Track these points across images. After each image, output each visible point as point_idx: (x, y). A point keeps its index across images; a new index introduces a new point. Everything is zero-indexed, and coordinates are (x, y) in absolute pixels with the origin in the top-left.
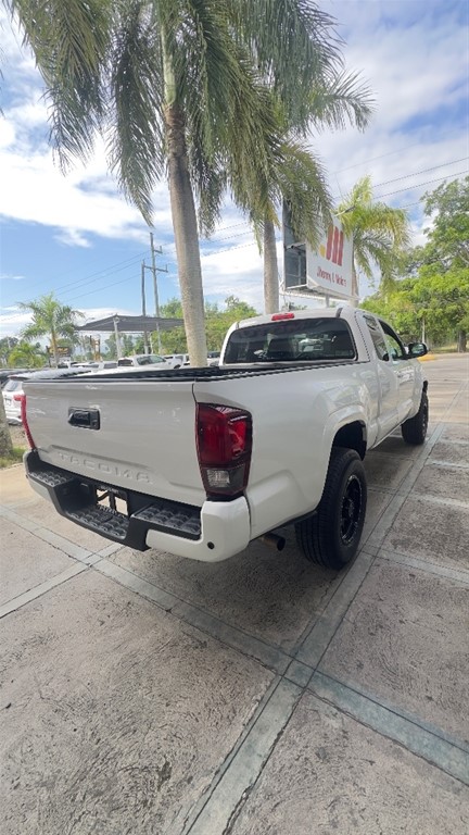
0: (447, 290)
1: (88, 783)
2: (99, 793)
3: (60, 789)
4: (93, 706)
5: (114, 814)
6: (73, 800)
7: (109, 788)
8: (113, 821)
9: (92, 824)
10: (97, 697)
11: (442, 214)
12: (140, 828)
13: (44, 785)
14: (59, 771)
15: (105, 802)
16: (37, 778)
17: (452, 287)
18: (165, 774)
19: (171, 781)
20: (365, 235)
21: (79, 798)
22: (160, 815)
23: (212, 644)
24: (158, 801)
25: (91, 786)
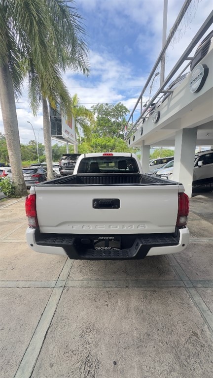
0: (103, 144)
1: (182, 357)
2: (189, 356)
3: (177, 367)
4: (149, 335)
5: (200, 357)
6: (185, 366)
7: (189, 353)
8: (202, 359)
9: (199, 366)
10: (146, 331)
11: (99, 115)
12: (209, 353)
13: (171, 372)
14: (169, 363)
15: (193, 357)
16: (166, 372)
17: (104, 143)
18: (195, 334)
19: (199, 335)
20: (79, 118)
21: (186, 364)
22: (209, 345)
23: (156, 289)
24: (204, 342)
25: (184, 357)
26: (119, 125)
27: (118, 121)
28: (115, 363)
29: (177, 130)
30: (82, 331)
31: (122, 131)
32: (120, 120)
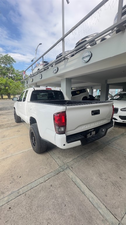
26: (8, 69)
27: (7, 66)
28: (120, 178)
29: (62, 78)
30: (99, 177)
31: (11, 74)
32: (9, 66)
